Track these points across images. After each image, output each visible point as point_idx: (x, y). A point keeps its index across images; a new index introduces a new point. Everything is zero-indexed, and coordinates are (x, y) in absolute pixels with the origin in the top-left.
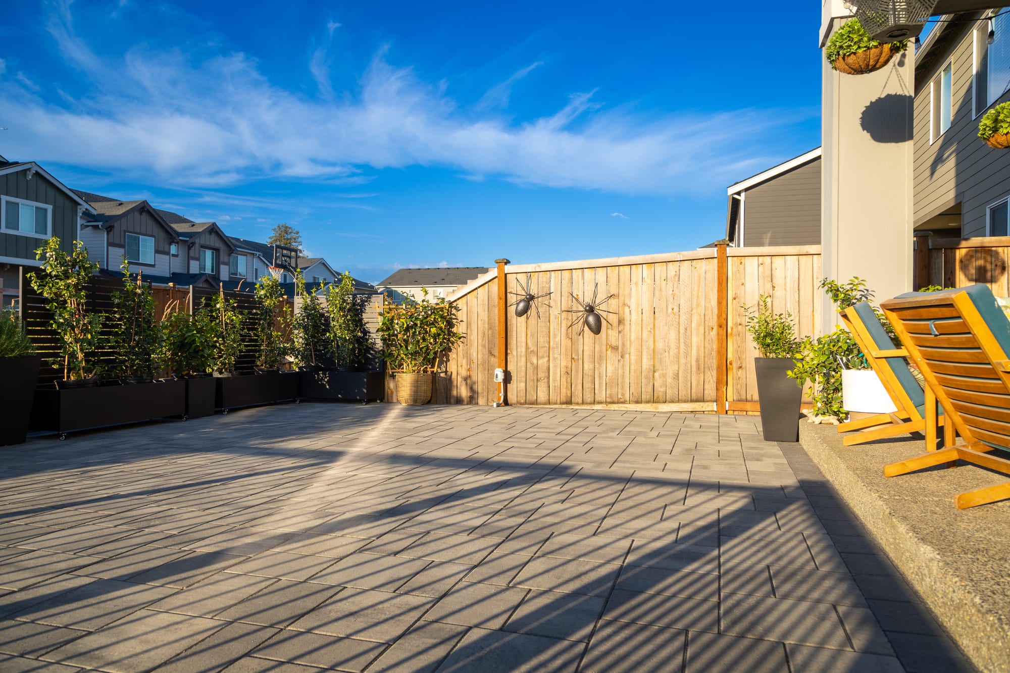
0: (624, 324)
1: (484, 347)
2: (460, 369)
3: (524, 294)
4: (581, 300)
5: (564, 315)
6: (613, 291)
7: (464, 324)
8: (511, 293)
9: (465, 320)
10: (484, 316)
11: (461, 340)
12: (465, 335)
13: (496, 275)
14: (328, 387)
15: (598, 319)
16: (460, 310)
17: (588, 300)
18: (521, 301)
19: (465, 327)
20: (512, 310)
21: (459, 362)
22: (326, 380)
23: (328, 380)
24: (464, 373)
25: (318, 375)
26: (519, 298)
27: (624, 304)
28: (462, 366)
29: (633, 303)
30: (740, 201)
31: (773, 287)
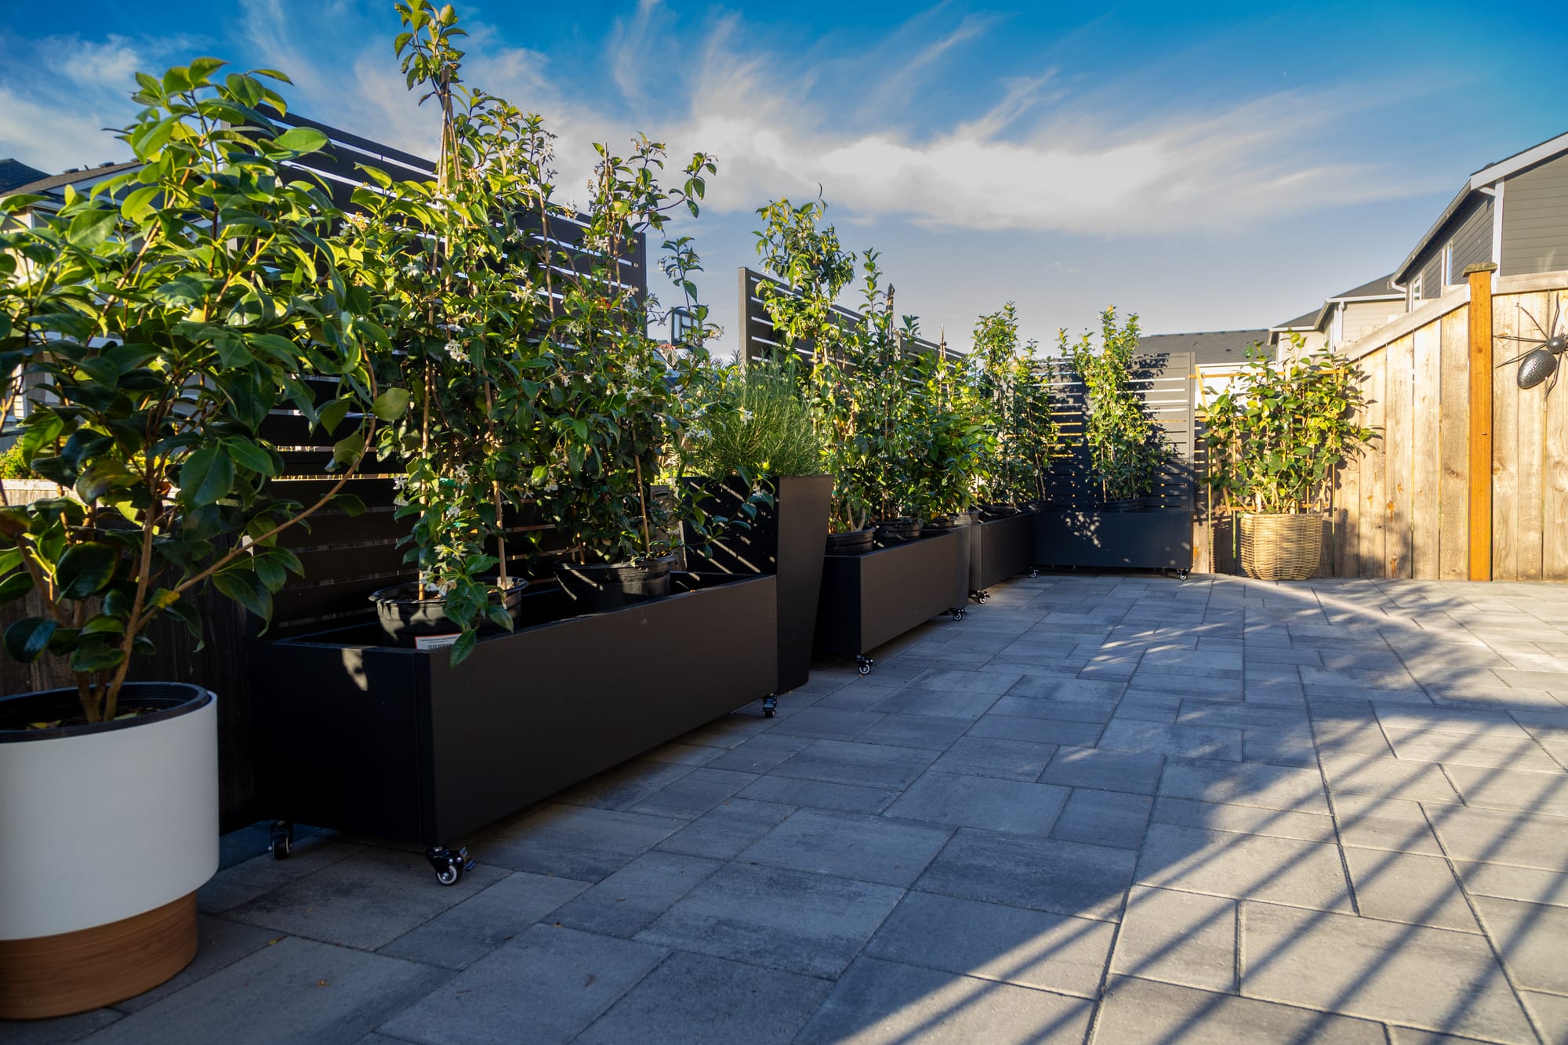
1: (1430, 455)
2: (1366, 504)
3: (1538, 336)
7: (1378, 407)
8: (1503, 337)
9: (1380, 397)
10: (1429, 387)
11: (1372, 441)
12: (1379, 432)
13: (1468, 299)
14: (1096, 542)
16: (1367, 377)
18: (1528, 357)
19: (1380, 416)
21: (1363, 490)
22: (1092, 528)
23: (1097, 528)
24: (1376, 509)
25: (1074, 518)
26: (1526, 348)
28: (1370, 497)
30: (1491, 199)
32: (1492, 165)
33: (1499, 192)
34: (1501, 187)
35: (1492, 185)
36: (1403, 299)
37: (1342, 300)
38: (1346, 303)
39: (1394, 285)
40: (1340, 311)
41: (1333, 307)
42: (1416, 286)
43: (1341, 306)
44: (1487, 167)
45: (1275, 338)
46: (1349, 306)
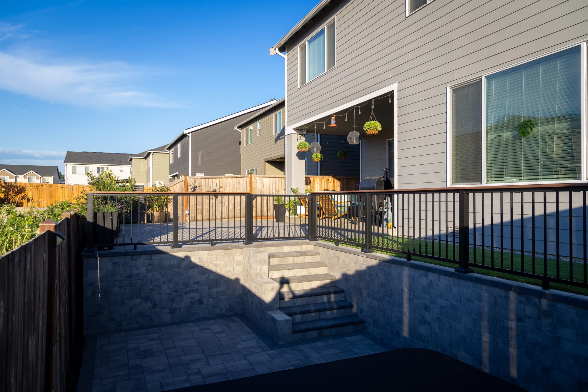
1: (180, 203)
4: (212, 187)
6: (221, 186)
8: (189, 185)
13: (184, 179)
16: (171, 191)
17: (214, 188)
20: (189, 191)
26: (192, 187)
27: (225, 190)
30: (189, 136)
31: (263, 186)
32: (189, 129)
33: (190, 135)
34: (190, 134)
35: (189, 133)
36: (169, 153)
37: (152, 152)
38: (153, 153)
39: (166, 150)
40: (152, 155)
41: (149, 153)
42: (172, 151)
43: (152, 153)
44: (188, 129)
45: (131, 159)
46: (154, 153)
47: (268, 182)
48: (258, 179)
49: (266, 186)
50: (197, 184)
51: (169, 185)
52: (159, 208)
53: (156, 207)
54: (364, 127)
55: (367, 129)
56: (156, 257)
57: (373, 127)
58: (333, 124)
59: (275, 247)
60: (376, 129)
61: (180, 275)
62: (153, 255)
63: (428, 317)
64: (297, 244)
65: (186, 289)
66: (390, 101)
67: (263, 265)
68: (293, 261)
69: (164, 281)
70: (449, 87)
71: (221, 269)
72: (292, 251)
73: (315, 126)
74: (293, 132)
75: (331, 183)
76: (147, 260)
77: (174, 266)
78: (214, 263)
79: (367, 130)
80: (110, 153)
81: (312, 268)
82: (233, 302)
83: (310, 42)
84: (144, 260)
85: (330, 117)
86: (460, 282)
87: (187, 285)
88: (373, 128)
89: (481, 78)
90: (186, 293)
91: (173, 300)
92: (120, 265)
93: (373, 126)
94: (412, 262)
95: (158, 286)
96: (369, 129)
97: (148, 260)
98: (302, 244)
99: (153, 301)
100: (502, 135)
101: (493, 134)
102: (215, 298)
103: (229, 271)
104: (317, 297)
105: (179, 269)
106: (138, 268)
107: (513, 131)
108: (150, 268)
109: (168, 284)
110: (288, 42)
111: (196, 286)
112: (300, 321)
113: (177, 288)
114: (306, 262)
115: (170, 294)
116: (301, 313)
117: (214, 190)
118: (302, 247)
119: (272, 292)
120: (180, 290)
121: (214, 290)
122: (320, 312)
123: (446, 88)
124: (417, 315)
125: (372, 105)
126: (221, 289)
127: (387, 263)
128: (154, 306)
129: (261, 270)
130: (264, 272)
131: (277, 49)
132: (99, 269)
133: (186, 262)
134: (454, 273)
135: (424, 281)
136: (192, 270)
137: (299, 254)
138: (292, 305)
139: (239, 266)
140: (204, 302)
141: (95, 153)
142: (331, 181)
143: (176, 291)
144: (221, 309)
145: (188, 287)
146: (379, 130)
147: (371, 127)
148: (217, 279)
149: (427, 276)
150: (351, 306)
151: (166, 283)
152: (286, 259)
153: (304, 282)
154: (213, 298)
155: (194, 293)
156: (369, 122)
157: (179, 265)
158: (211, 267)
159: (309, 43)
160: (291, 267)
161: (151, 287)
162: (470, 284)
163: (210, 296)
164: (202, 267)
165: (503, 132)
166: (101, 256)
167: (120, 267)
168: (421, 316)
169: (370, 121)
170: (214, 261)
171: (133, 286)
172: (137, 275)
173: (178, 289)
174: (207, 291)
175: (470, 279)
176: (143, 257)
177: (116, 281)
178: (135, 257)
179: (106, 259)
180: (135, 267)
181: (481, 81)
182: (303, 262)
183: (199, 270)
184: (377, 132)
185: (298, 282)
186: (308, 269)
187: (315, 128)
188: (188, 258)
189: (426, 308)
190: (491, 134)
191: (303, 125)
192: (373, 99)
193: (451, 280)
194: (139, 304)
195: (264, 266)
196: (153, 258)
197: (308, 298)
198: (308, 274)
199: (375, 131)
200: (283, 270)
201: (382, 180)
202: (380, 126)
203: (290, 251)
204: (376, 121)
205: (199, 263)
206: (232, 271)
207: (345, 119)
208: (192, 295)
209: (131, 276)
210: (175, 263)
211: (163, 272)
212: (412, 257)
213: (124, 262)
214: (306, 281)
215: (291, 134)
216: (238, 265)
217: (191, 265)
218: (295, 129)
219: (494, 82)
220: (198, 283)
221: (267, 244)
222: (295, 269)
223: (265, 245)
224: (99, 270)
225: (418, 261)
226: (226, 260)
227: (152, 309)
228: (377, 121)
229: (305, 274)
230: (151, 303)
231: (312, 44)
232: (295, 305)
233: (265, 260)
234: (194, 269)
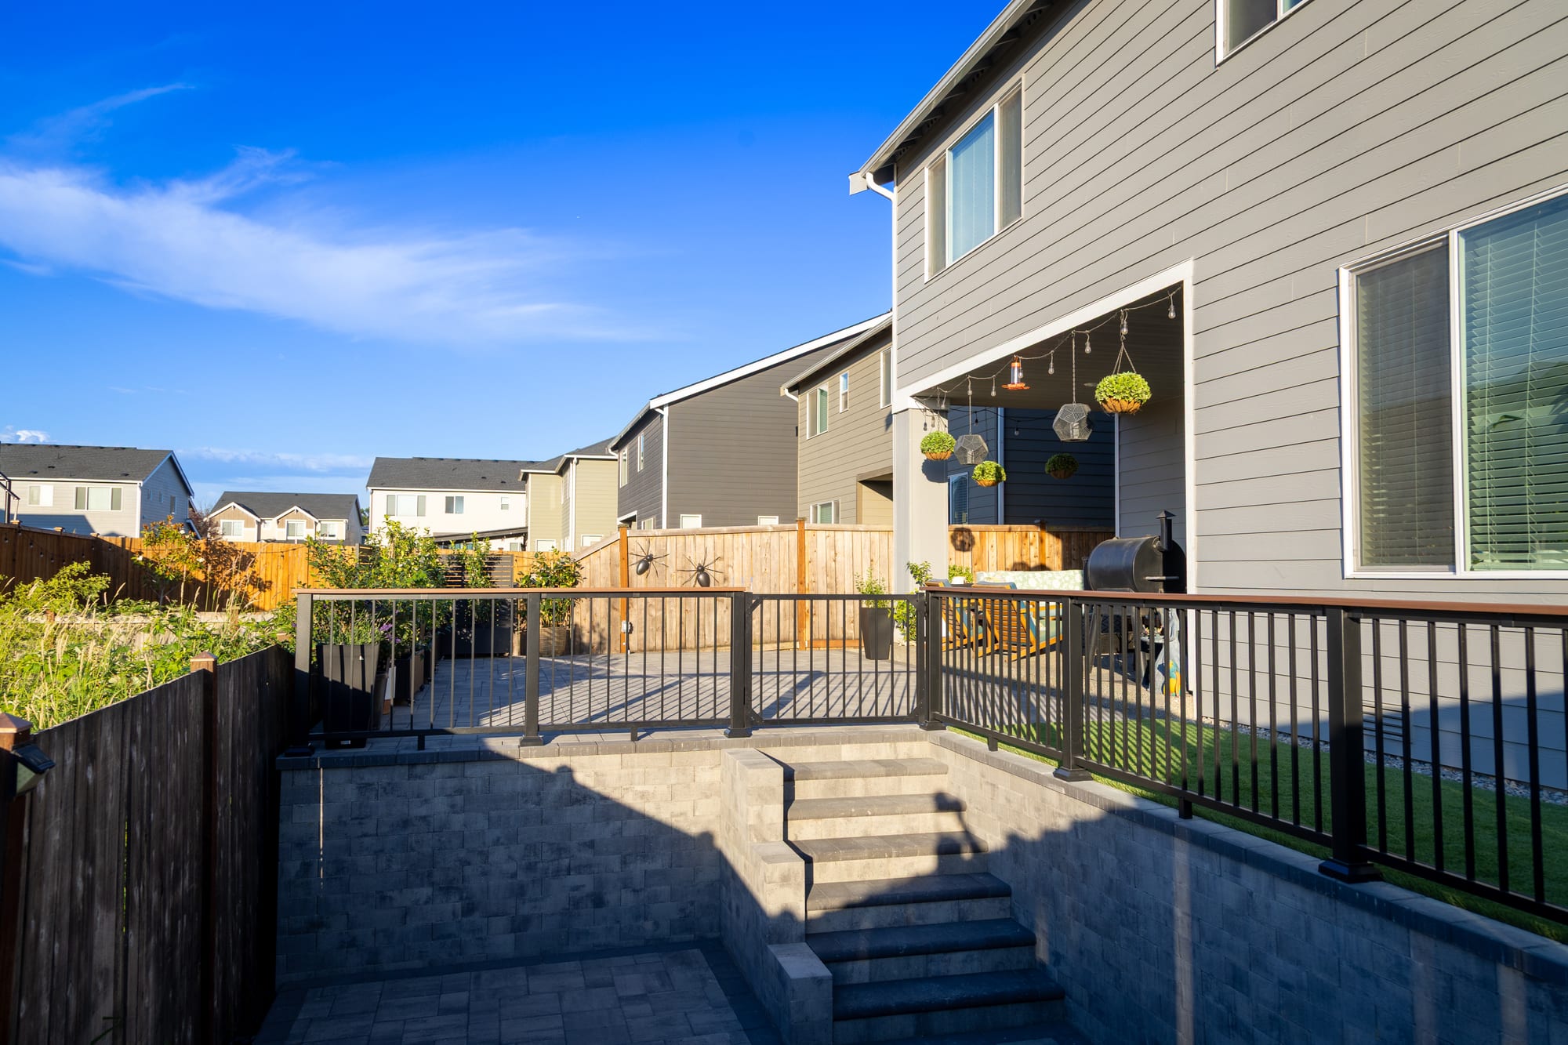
0: (728, 582)
3: (644, 554)
4: (693, 560)
5: (679, 573)
6: (719, 554)
7: (587, 581)
8: (632, 554)
9: (588, 577)
10: (606, 571)
13: (619, 538)
15: (707, 577)
16: (583, 568)
17: (700, 561)
18: (640, 562)
20: (633, 569)
21: (582, 616)
24: (588, 622)
26: (640, 559)
27: (728, 566)
28: (585, 619)
29: (736, 563)
30: (662, 416)
31: (836, 554)
32: (661, 395)
33: (665, 412)
34: (666, 409)
35: (662, 407)
36: (616, 460)
37: (575, 457)
38: (578, 459)
39: (610, 450)
40: (574, 465)
41: (569, 461)
42: (624, 453)
43: (575, 461)
44: (659, 396)
45: (526, 477)
46: (580, 461)
47: (848, 544)
48: (821, 535)
49: (844, 556)
50: (653, 551)
51: (579, 554)
52: (550, 615)
53: (544, 613)
54: (1097, 392)
55: (1105, 396)
56: (476, 772)
57: (1123, 392)
58: (1016, 381)
59: (815, 747)
60: (1131, 399)
61: (542, 822)
62: (467, 765)
63: (1244, 1013)
64: (883, 738)
65: (556, 862)
66: (1172, 315)
67: (766, 804)
68: (866, 790)
69: (498, 839)
70: (1345, 268)
71: (658, 808)
72: (866, 759)
73: (969, 386)
74: (913, 404)
75: (1034, 544)
76: (450, 777)
77: (524, 795)
78: (639, 788)
79: (1104, 401)
80: (479, 461)
81: (921, 815)
82: (692, 903)
83: (956, 149)
84: (443, 778)
85: (1008, 360)
86: (1336, 910)
87: (560, 850)
88: (1123, 395)
89: (1448, 238)
90: (557, 873)
91: (520, 892)
92: (378, 790)
93: (1122, 388)
94: (1198, 824)
95: (481, 853)
96: (1110, 397)
97: (454, 777)
98: (895, 738)
99: (465, 895)
100: (1519, 416)
101: (1489, 413)
102: (641, 890)
103: (681, 814)
104: (924, 906)
105: (538, 804)
106: (426, 801)
107: (1556, 402)
108: (459, 799)
109: (509, 847)
110: (901, 154)
111: (586, 855)
112: (867, 980)
113: (532, 859)
114: (903, 793)
115: (514, 875)
116: (874, 955)
117: (700, 566)
118: (895, 747)
119: (782, 886)
120: (540, 865)
121: (638, 868)
122: (930, 956)
123: (1338, 271)
124: (1210, 999)
125: (1123, 327)
126: (657, 865)
127: (1122, 821)
128: (469, 910)
129: (759, 816)
130: (770, 824)
131: (870, 177)
132: (321, 802)
133: (558, 787)
134: (1317, 876)
135: (1228, 892)
136: (576, 807)
137: (882, 770)
138: (848, 928)
139: (709, 800)
140: (608, 902)
141: (442, 459)
142: (1034, 540)
143: (530, 867)
144: (656, 924)
145: (563, 856)
146: (1142, 401)
147: (1116, 391)
148: (646, 838)
149: (1236, 875)
150: (1031, 942)
151: (502, 844)
152: (845, 782)
153: (890, 856)
154: (635, 891)
155: (580, 873)
156: (1112, 378)
157: (539, 794)
158: (630, 800)
159: (955, 156)
160: (853, 810)
161: (462, 854)
162: (1367, 919)
163: (626, 884)
164: (604, 798)
165: (1523, 407)
166: (328, 765)
167: (377, 795)
168: (1222, 1004)
169: (1116, 373)
170: (639, 784)
171: (413, 850)
172: (424, 818)
173: (536, 863)
174: (617, 868)
175: (1366, 904)
176: (442, 770)
177: (366, 835)
178: (419, 769)
179: (341, 775)
180: (418, 797)
181: (1448, 245)
182: (896, 793)
183: (594, 809)
184: (1137, 405)
185: (869, 858)
186: (907, 816)
187: (970, 392)
188: (566, 771)
189: (1237, 979)
190: (1482, 413)
191: (938, 385)
192: (1123, 308)
193: (1309, 898)
194: (426, 903)
195: (771, 806)
196: (468, 773)
197: (896, 908)
198: (909, 833)
199: (1129, 403)
200: (831, 817)
201: (1155, 546)
202: (1147, 389)
203: (860, 759)
204: (1133, 374)
205: (598, 789)
206: (690, 814)
207: (1049, 367)
208: (574, 879)
209: (406, 823)
210: (529, 786)
211: (493, 813)
212: (1195, 807)
213: (389, 784)
214: (894, 855)
215: (907, 410)
216: (707, 797)
217: (574, 796)
218: (919, 397)
219: (1489, 248)
220: (591, 845)
221: (791, 738)
222: (868, 815)
223: (786, 739)
224: (321, 805)
225: (1216, 822)
226: (673, 781)
227: (462, 916)
228: (1138, 373)
229: (898, 831)
230: (461, 898)
231: (962, 156)
232: (856, 928)
233: (773, 789)
234: (582, 806)
